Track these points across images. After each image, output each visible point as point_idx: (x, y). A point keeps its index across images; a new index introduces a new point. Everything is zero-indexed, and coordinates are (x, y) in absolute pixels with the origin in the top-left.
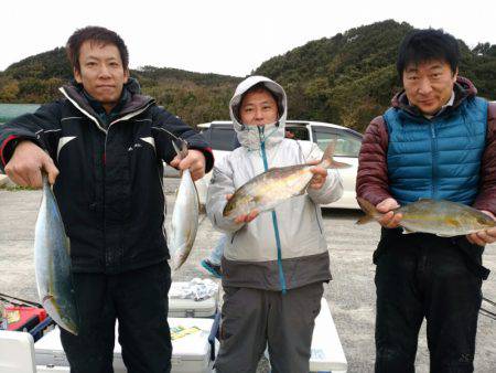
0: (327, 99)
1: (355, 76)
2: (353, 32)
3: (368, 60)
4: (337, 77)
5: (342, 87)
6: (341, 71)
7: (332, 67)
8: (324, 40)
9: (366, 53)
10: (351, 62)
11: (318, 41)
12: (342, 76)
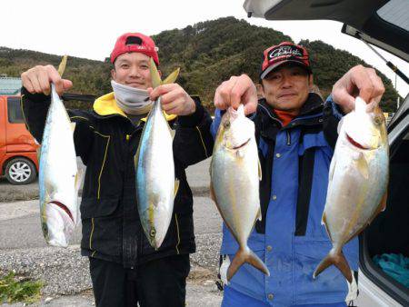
0: (186, 81)
1: (208, 63)
2: (200, 25)
3: (217, 49)
4: (192, 63)
5: (197, 71)
6: (195, 58)
7: (186, 54)
8: (176, 31)
9: (216, 43)
10: (203, 50)
11: (171, 31)
12: (196, 62)
